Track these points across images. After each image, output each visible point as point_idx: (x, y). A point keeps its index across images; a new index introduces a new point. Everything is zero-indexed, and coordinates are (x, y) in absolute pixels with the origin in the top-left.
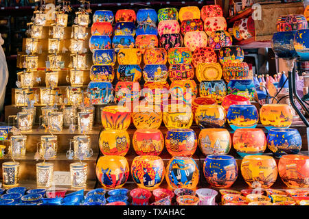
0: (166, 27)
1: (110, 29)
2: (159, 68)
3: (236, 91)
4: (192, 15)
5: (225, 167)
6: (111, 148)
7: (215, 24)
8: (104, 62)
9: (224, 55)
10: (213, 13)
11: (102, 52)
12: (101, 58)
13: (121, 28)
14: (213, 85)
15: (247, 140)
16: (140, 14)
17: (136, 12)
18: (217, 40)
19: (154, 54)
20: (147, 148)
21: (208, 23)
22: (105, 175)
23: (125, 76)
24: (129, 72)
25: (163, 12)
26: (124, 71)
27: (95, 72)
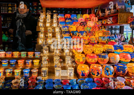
0: (81, 20)
1: (64, 20)
2: (85, 32)
3: (111, 40)
4: (87, 17)
5: (125, 69)
6: (81, 61)
7: (95, 19)
8: (66, 30)
9: (102, 28)
10: (93, 16)
11: (65, 27)
12: (65, 29)
13: (68, 20)
14: (104, 38)
15: (126, 58)
16: (72, 16)
17: (71, 15)
18: (98, 24)
19: (81, 28)
20: (93, 61)
21: (93, 19)
22: (83, 73)
23: (74, 35)
24: (75, 33)
25: (79, 15)
26: (74, 33)
27: (65, 33)
